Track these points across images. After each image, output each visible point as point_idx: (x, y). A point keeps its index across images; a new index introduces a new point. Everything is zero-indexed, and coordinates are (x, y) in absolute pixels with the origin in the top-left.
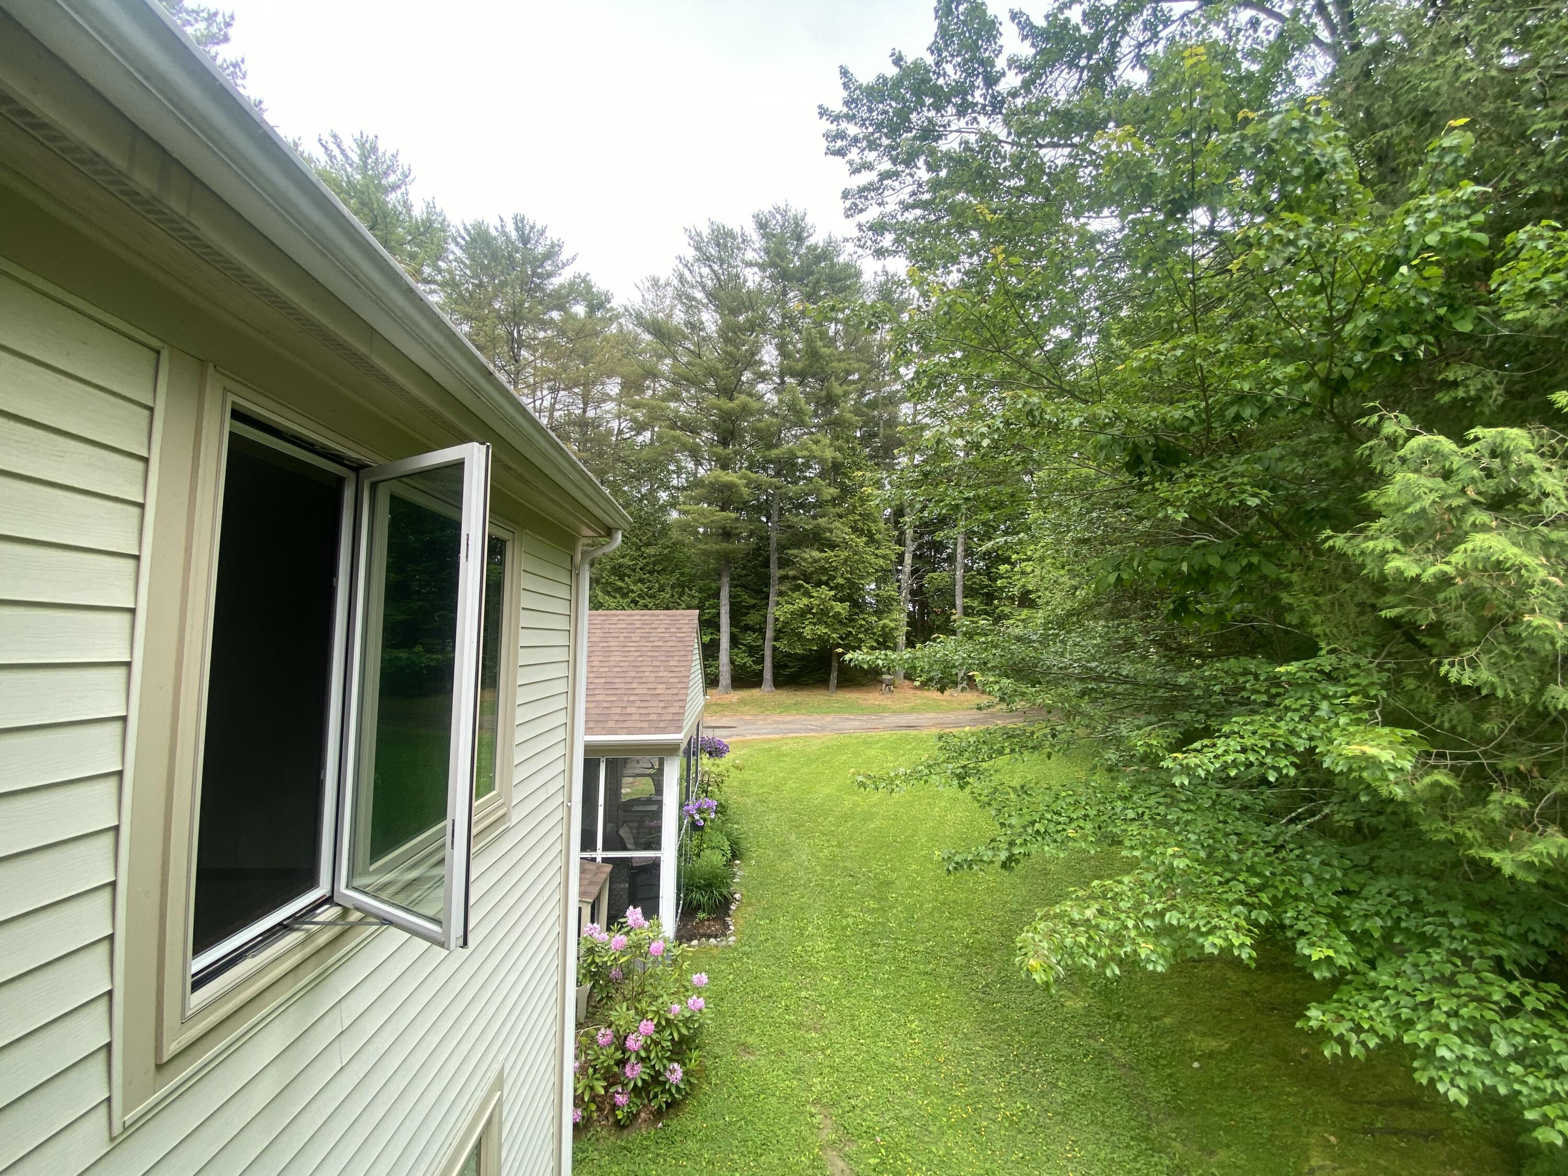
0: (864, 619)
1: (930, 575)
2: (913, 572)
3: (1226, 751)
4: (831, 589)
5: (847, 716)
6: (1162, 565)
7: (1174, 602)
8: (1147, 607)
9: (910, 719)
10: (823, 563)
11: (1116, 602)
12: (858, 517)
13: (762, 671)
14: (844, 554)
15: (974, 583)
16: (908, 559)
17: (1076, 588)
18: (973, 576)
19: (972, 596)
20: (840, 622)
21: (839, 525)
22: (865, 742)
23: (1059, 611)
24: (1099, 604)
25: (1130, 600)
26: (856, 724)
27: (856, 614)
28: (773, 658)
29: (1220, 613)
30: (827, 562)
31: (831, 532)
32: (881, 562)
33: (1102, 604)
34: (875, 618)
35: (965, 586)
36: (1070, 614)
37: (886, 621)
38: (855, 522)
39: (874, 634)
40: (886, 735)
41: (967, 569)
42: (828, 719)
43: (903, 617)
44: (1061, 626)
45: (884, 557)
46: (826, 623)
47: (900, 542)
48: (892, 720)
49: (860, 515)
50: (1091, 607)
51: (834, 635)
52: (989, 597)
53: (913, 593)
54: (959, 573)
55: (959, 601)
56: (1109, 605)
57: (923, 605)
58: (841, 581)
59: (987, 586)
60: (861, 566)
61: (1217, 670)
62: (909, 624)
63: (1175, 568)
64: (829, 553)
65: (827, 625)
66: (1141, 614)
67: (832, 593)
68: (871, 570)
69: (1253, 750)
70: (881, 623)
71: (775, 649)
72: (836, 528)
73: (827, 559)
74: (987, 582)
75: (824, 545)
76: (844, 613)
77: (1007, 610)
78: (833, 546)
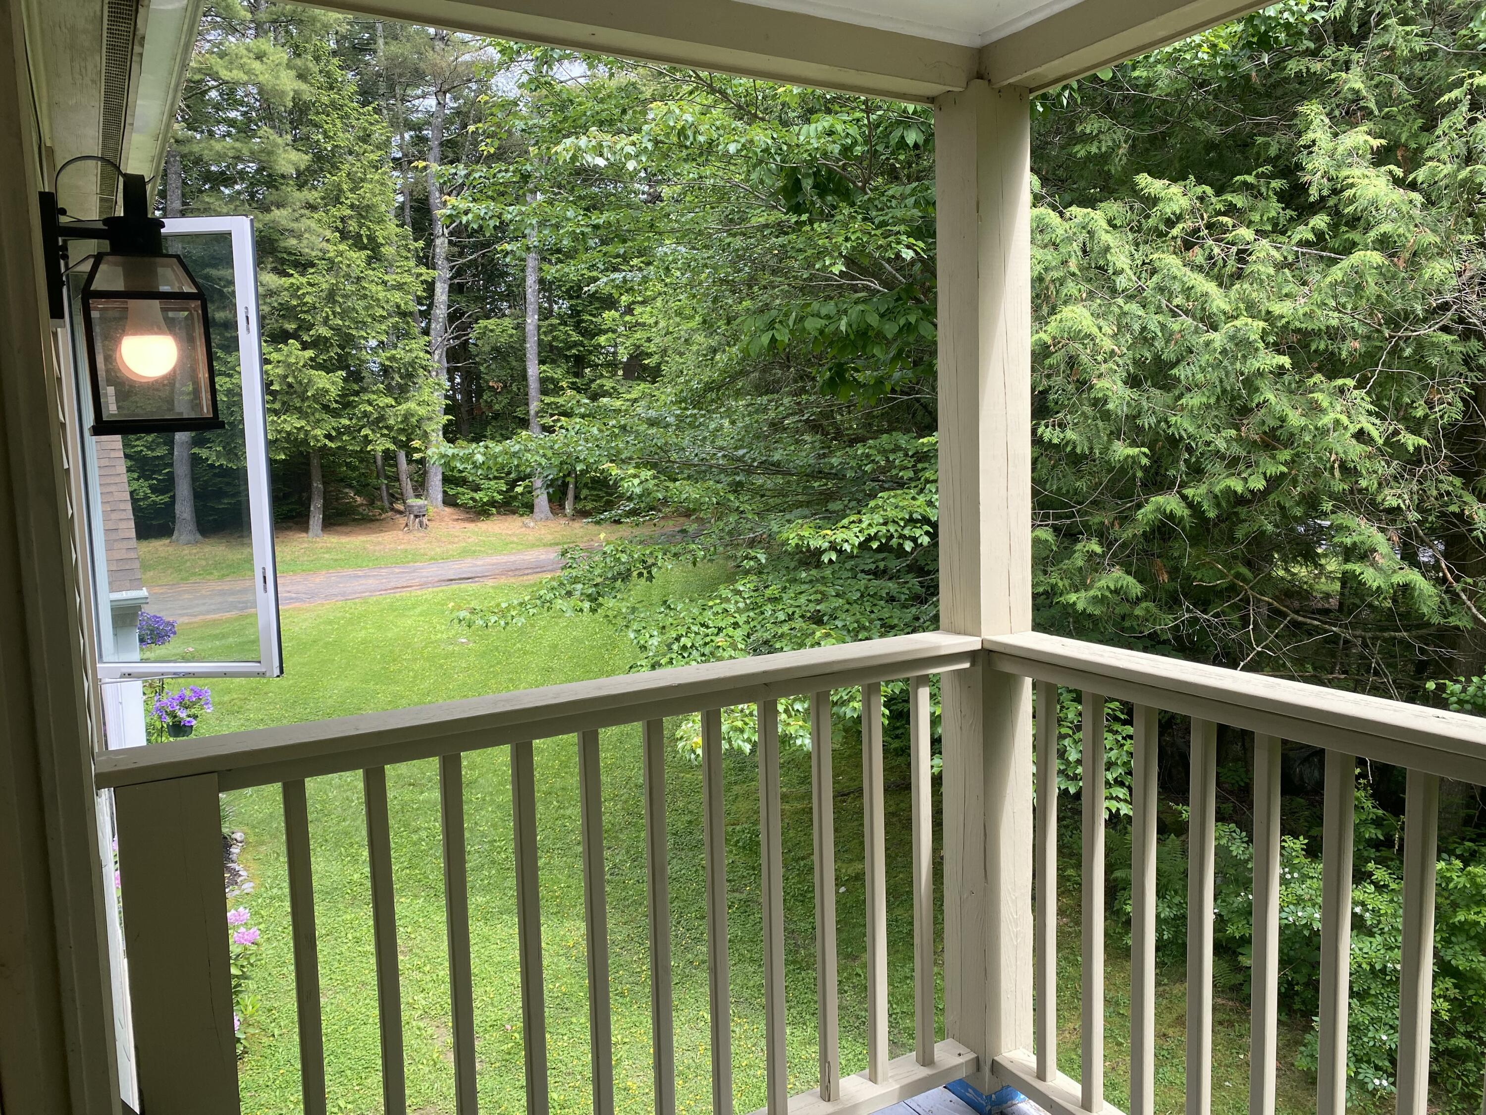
0: (370, 403)
1: (483, 323)
2: (452, 318)
3: (870, 525)
4: (305, 346)
5: (350, 572)
6: (820, 323)
7: (830, 370)
8: (802, 377)
9: (466, 566)
10: (285, 296)
11: (764, 371)
12: (348, 212)
13: (171, 504)
14: (325, 282)
15: (555, 338)
16: (441, 294)
17: (715, 351)
18: (553, 328)
19: (553, 362)
20: (326, 408)
21: (313, 225)
22: (392, 608)
23: (694, 384)
24: (743, 373)
25: (781, 368)
26: (372, 582)
27: (357, 393)
28: (194, 479)
29: (880, 382)
30: (294, 295)
31: (299, 237)
32: (397, 297)
33: (748, 373)
34: (390, 401)
35: (540, 342)
36: (709, 387)
37: (412, 405)
38: (343, 219)
39: (388, 428)
40: (427, 593)
41: (545, 314)
42: (319, 579)
43: (438, 401)
44: (697, 405)
45: (400, 287)
46: (299, 410)
47: (426, 260)
48: (432, 571)
49: (352, 206)
50: (734, 378)
51: (318, 432)
52: (579, 363)
53: (453, 355)
54: (532, 320)
55: (533, 370)
56: (757, 374)
57: (472, 377)
58: (324, 332)
59: (575, 344)
60: (360, 305)
61: (870, 447)
62: (448, 410)
63: (832, 328)
64: (297, 279)
65: (302, 413)
66: (795, 386)
67: (310, 353)
68: (380, 312)
69: (894, 521)
70: (403, 407)
71: (195, 460)
72: (308, 230)
73: (294, 290)
74: (575, 337)
75: (283, 261)
76: (334, 392)
77: (608, 384)
78: (304, 265)
